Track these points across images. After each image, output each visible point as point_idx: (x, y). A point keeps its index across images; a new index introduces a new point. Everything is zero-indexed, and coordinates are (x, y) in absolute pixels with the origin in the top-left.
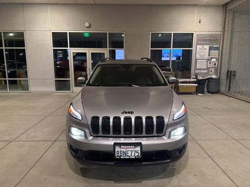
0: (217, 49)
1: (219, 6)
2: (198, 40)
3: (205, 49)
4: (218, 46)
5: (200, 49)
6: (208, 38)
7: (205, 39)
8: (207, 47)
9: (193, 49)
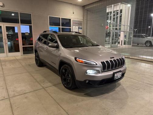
0: (81, 28)
1: (81, 6)
2: (73, 23)
3: (76, 28)
4: (81, 27)
5: (74, 28)
6: (78, 23)
7: (76, 23)
8: (77, 27)
9: (71, 28)
